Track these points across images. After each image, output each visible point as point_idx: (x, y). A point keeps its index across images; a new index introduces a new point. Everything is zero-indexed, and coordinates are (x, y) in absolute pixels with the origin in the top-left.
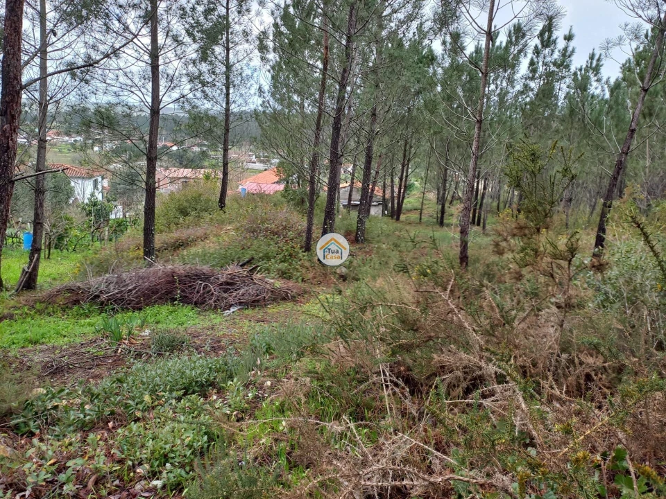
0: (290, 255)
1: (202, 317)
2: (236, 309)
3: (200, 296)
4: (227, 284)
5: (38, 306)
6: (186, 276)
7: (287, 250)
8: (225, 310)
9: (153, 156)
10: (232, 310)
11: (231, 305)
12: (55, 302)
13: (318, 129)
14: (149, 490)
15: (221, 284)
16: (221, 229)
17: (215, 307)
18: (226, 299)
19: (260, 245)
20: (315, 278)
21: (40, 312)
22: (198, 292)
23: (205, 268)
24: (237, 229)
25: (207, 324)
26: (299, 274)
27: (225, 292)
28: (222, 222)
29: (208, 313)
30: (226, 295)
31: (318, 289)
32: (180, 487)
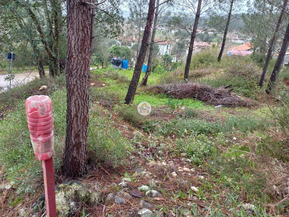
0: (251, 86)
1: (205, 107)
2: (220, 106)
3: (206, 98)
4: (218, 95)
5: (147, 92)
6: (201, 89)
7: (249, 84)
8: (215, 105)
9: (194, 36)
10: (219, 106)
11: (218, 104)
12: (152, 91)
13: (279, 22)
14: (186, 161)
15: (215, 94)
16: (217, 71)
17: (211, 104)
18: (216, 101)
19: (236, 80)
20: (262, 99)
21: (148, 94)
22: (205, 96)
23: (209, 86)
24: (225, 71)
25: (207, 110)
26: (254, 96)
27: (217, 98)
28: (218, 67)
29: (208, 105)
30: (217, 99)
31: (263, 104)
32: (198, 164)
